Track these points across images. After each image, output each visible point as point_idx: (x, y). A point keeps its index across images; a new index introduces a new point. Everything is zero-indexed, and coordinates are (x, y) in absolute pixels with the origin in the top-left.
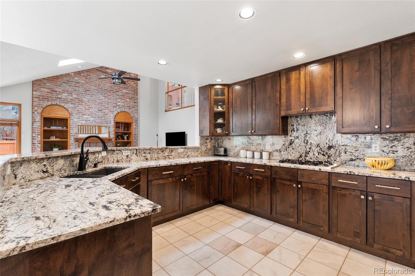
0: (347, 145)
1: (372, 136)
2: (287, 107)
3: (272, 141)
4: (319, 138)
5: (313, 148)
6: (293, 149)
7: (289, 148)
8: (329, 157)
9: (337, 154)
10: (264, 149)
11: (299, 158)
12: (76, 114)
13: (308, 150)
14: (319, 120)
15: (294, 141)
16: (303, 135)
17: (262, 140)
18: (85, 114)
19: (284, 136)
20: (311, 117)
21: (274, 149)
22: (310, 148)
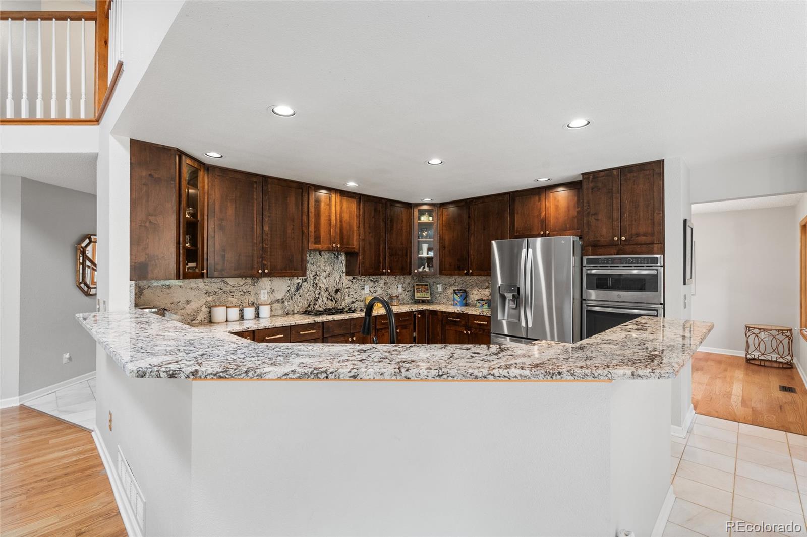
0: (349, 288)
1: (365, 278)
2: (315, 239)
3: (270, 287)
4: (328, 280)
5: (322, 293)
6: (300, 296)
7: (295, 295)
8: (336, 301)
9: (343, 298)
10: (255, 301)
11: (307, 308)
13: (317, 296)
14: (328, 259)
15: (302, 285)
16: (311, 277)
17: (253, 284)
19: (289, 278)
20: (320, 254)
21: (274, 299)
22: (319, 294)
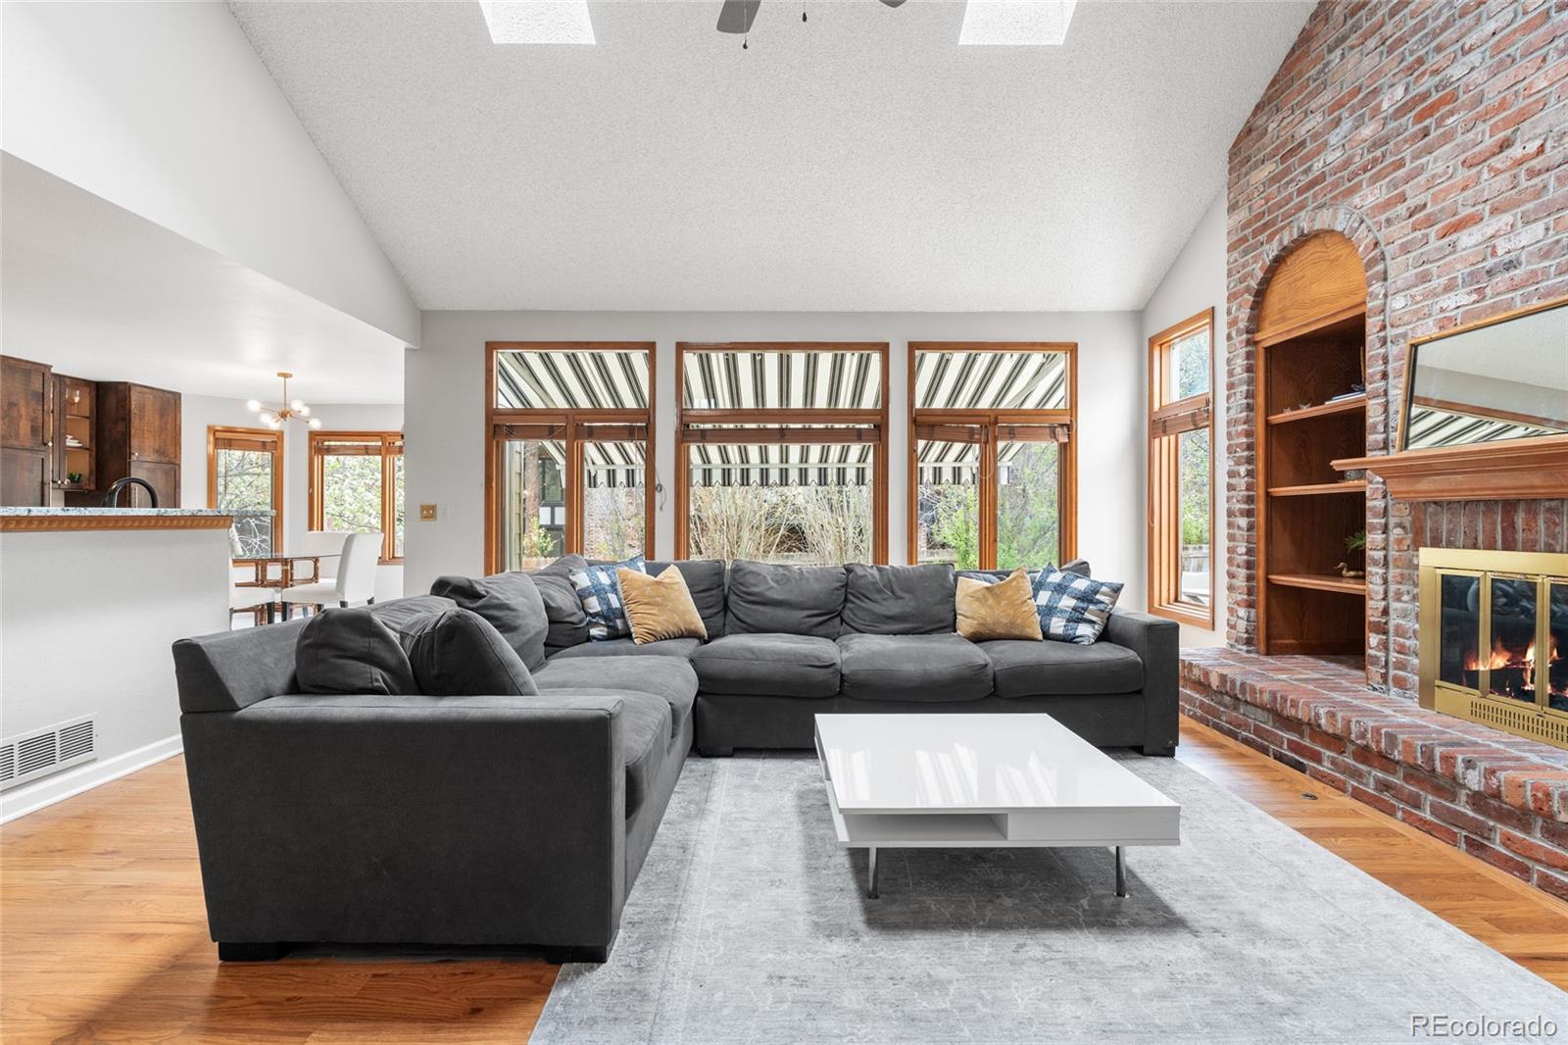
12: (1405, 249)
18: (1470, 210)
